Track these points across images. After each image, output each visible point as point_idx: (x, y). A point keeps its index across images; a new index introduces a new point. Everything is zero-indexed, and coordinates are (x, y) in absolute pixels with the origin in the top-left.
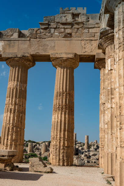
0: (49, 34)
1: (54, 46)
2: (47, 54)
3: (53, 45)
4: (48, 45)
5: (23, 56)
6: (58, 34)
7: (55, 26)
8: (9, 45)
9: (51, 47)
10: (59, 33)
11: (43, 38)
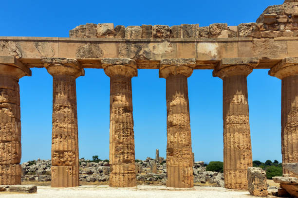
0: (278, 32)
1: (286, 48)
2: (278, 59)
3: (285, 46)
4: (277, 48)
5: (251, 62)
6: (289, 31)
7: (285, 20)
8: (226, 48)
9: (281, 49)
10: (291, 30)
11: (270, 36)
